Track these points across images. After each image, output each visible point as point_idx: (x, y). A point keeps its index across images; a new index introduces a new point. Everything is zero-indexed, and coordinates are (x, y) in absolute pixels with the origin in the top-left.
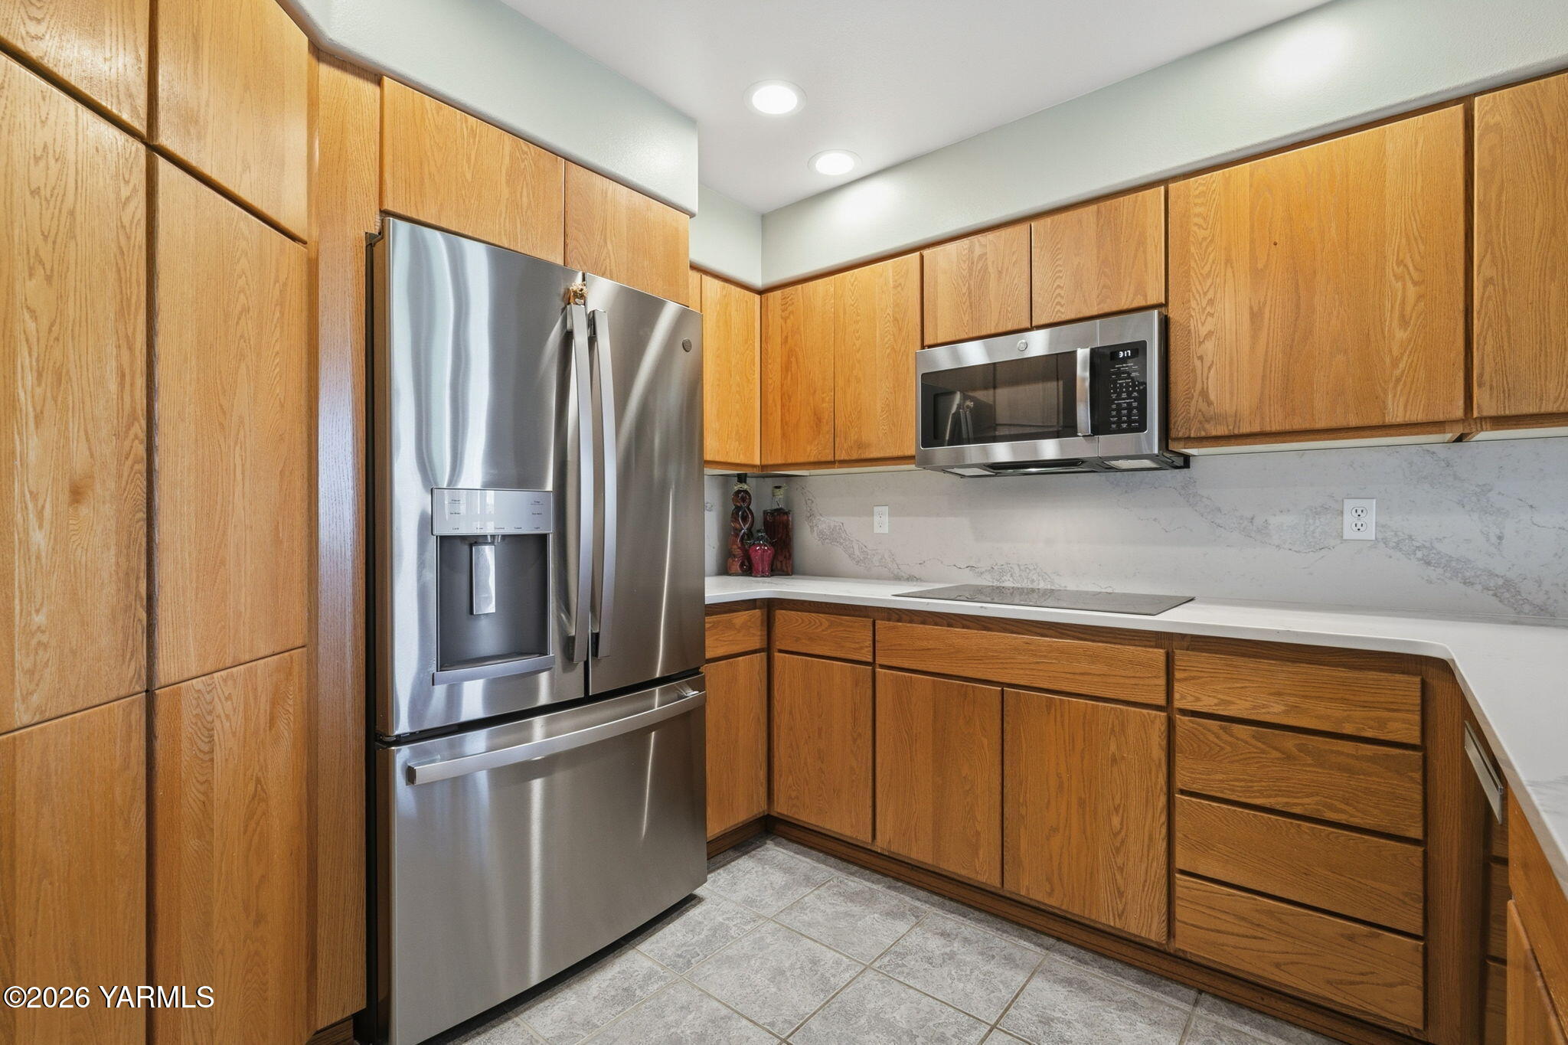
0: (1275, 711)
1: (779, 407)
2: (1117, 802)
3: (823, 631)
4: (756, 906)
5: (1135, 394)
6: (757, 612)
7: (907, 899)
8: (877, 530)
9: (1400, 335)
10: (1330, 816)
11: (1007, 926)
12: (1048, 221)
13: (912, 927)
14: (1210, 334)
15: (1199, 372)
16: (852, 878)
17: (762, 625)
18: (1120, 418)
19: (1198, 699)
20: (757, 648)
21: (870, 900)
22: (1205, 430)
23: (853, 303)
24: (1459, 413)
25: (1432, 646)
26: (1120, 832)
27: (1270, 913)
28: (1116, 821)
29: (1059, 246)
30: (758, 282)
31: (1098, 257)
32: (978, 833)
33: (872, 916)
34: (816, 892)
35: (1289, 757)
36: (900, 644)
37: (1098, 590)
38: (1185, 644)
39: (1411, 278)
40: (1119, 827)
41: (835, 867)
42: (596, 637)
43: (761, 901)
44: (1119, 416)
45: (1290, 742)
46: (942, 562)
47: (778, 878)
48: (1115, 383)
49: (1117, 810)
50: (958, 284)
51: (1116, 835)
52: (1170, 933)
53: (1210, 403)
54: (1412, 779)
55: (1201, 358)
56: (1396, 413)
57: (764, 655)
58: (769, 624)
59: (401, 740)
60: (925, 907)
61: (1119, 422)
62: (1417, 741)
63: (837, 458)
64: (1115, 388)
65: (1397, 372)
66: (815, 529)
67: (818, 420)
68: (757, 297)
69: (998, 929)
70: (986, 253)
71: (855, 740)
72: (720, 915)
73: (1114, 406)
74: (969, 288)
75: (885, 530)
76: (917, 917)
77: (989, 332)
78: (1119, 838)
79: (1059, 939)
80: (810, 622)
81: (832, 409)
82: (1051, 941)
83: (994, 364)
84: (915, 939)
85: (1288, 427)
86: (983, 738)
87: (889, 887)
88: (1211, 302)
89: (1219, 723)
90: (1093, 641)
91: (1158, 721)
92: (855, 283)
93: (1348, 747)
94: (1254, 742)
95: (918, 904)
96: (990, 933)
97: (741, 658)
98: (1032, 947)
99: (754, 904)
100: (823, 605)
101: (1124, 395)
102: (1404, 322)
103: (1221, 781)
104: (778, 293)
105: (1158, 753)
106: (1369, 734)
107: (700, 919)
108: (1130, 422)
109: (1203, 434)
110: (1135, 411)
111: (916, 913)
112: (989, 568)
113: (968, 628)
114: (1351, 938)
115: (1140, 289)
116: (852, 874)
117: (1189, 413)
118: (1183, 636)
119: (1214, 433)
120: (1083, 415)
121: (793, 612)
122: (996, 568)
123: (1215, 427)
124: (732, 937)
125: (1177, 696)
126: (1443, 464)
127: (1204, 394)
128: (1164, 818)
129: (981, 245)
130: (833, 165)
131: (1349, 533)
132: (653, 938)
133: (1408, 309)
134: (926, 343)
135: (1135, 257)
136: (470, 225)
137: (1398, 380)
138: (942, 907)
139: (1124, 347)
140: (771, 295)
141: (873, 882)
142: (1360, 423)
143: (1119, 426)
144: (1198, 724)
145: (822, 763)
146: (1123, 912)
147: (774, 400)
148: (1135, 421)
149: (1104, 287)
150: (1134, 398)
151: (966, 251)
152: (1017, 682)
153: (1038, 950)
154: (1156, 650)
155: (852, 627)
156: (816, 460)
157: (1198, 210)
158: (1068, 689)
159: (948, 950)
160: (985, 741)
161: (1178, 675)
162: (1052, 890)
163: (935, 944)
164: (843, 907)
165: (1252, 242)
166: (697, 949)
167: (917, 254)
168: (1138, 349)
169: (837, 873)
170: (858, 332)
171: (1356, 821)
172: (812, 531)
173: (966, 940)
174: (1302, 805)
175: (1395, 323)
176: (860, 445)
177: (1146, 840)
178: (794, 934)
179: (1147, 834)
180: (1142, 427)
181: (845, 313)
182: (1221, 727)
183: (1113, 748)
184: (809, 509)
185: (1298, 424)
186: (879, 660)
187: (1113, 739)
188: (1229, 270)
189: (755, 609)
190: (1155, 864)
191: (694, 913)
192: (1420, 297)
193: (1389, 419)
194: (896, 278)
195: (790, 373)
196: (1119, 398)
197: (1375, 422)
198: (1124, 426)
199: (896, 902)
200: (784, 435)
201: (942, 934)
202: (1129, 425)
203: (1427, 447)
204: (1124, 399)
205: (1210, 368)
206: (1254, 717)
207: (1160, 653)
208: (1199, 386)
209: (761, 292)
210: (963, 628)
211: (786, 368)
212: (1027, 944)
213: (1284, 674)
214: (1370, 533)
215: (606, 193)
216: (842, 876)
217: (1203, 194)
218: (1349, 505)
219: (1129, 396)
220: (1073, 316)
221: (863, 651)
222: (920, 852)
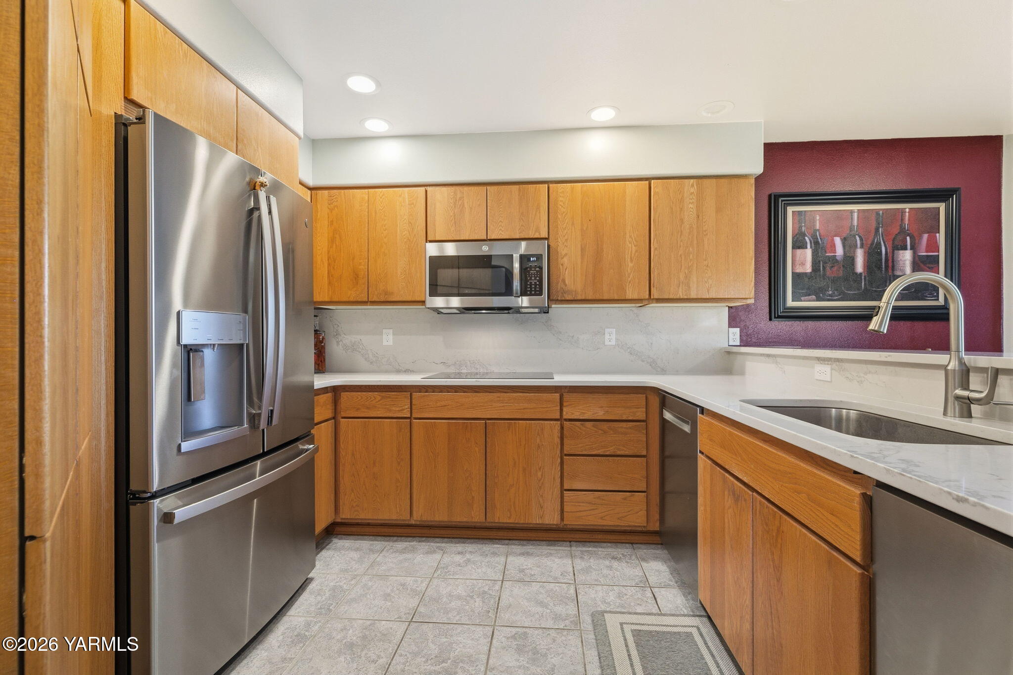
0: (600, 414)
1: (326, 265)
2: (540, 465)
3: (377, 402)
4: (350, 571)
5: (538, 278)
6: (330, 395)
7: (432, 544)
8: (385, 343)
9: (631, 265)
10: (619, 453)
11: (486, 541)
12: (495, 188)
13: (443, 555)
14: (566, 255)
15: (562, 271)
16: (396, 543)
17: (332, 403)
18: (531, 289)
19: (573, 414)
20: (330, 417)
21: (413, 550)
22: (564, 297)
23: (382, 208)
24: (647, 297)
25: (650, 382)
26: (541, 479)
27: (599, 498)
28: (539, 474)
29: (501, 201)
30: (311, 183)
31: (519, 211)
32: (473, 497)
33: (419, 556)
34: (381, 555)
35: (605, 432)
36: (428, 405)
37: (509, 371)
38: (566, 390)
39: (634, 243)
40: (540, 477)
41: (383, 541)
42: (272, 411)
43: (351, 568)
44: (531, 288)
45: (605, 426)
46: (426, 361)
47: (355, 555)
48: (529, 273)
49: (540, 469)
50: (448, 210)
51: (539, 481)
52: (562, 519)
53: (566, 285)
54: (643, 433)
55: (562, 265)
56: (629, 296)
57: (333, 421)
58: (336, 402)
59: (155, 496)
60: (443, 545)
61: (531, 291)
62: (644, 419)
63: (370, 300)
64: (529, 275)
65: (630, 279)
66: (341, 343)
67: (356, 276)
68: (309, 192)
69: (482, 544)
70: (464, 197)
71: (399, 463)
72: (330, 582)
73: (529, 283)
74: (454, 213)
75: (391, 343)
76: (442, 550)
77: (465, 239)
78: (541, 482)
79: (510, 540)
80: (367, 398)
81: (367, 270)
82: (507, 542)
83: (459, 256)
84: (447, 559)
85: (594, 298)
86: (476, 448)
87: (420, 542)
88: (566, 240)
89: (580, 423)
90: (529, 393)
91: (557, 426)
92: (383, 197)
93: (624, 424)
94: (593, 428)
95: (438, 545)
96: (480, 546)
97: (323, 424)
98: (501, 546)
99: (348, 571)
100: (370, 387)
101: (533, 278)
102: (632, 260)
103: (582, 447)
104: (326, 192)
105: (557, 440)
106: (630, 418)
107: (319, 587)
108: (535, 291)
109: (563, 299)
110: (538, 286)
111: (439, 548)
112: (453, 363)
113: (467, 392)
114: (625, 499)
115: (538, 230)
116: (396, 541)
117: (557, 289)
118: (566, 387)
119: (567, 299)
120: (516, 284)
121: (354, 393)
122: (457, 363)
123: (568, 295)
124: (347, 590)
125: (564, 413)
126: (636, 315)
127: (564, 281)
128: (559, 468)
129: (461, 191)
130: (375, 126)
131: (607, 343)
132: (294, 606)
133: (633, 255)
134: (429, 239)
135: (536, 214)
136: (184, 121)
137: (630, 282)
138: (452, 542)
139: (533, 256)
140: (320, 192)
141: (409, 542)
142: (618, 298)
143: (531, 292)
144: (573, 424)
145: (376, 480)
146: (542, 516)
147: (322, 260)
148: (538, 291)
149: (522, 226)
150: (537, 280)
151: (453, 194)
152: (493, 417)
153: (504, 546)
154: (556, 394)
155: (396, 398)
156: (355, 300)
157: (561, 199)
158: (518, 417)
159: (465, 559)
160: (477, 449)
161: (565, 404)
162: (511, 515)
163: (458, 558)
164: (402, 557)
165: (582, 217)
166: (329, 602)
167: (423, 189)
168: (539, 257)
169: (386, 543)
170: (385, 226)
171: (627, 453)
172: (338, 343)
173: (471, 552)
174: (609, 450)
175: (629, 260)
176: (386, 293)
177: (552, 480)
178: (384, 577)
179: (552, 477)
180: (541, 294)
181: (376, 213)
182: (582, 425)
183: (538, 440)
184: (335, 330)
185: (598, 297)
186: (414, 415)
187: (538, 437)
188: (573, 228)
189: (327, 393)
190: (556, 489)
191: (312, 586)
192: (636, 251)
193: (627, 297)
194: (410, 199)
195: (334, 245)
196: (531, 279)
197: (623, 298)
198: (533, 292)
199: (427, 547)
200: (330, 283)
201: (459, 553)
202: (535, 292)
203: (631, 308)
204: (533, 280)
205: (566, 269)
206: (593, 418)
207: (557, 396)
208: (562, 276)
209: (311, 189)
210: (464, 393)
211: (332, 241)
212: (498, 546)
213: (603, 399)
214: (613, 343)
215: (258, 115)
216: (391, 544)
217: (563, 192)
218: (607, 330)
219: (535, 279)
220: (507, 237)
221: (405, 411)
222: (441, 516)
